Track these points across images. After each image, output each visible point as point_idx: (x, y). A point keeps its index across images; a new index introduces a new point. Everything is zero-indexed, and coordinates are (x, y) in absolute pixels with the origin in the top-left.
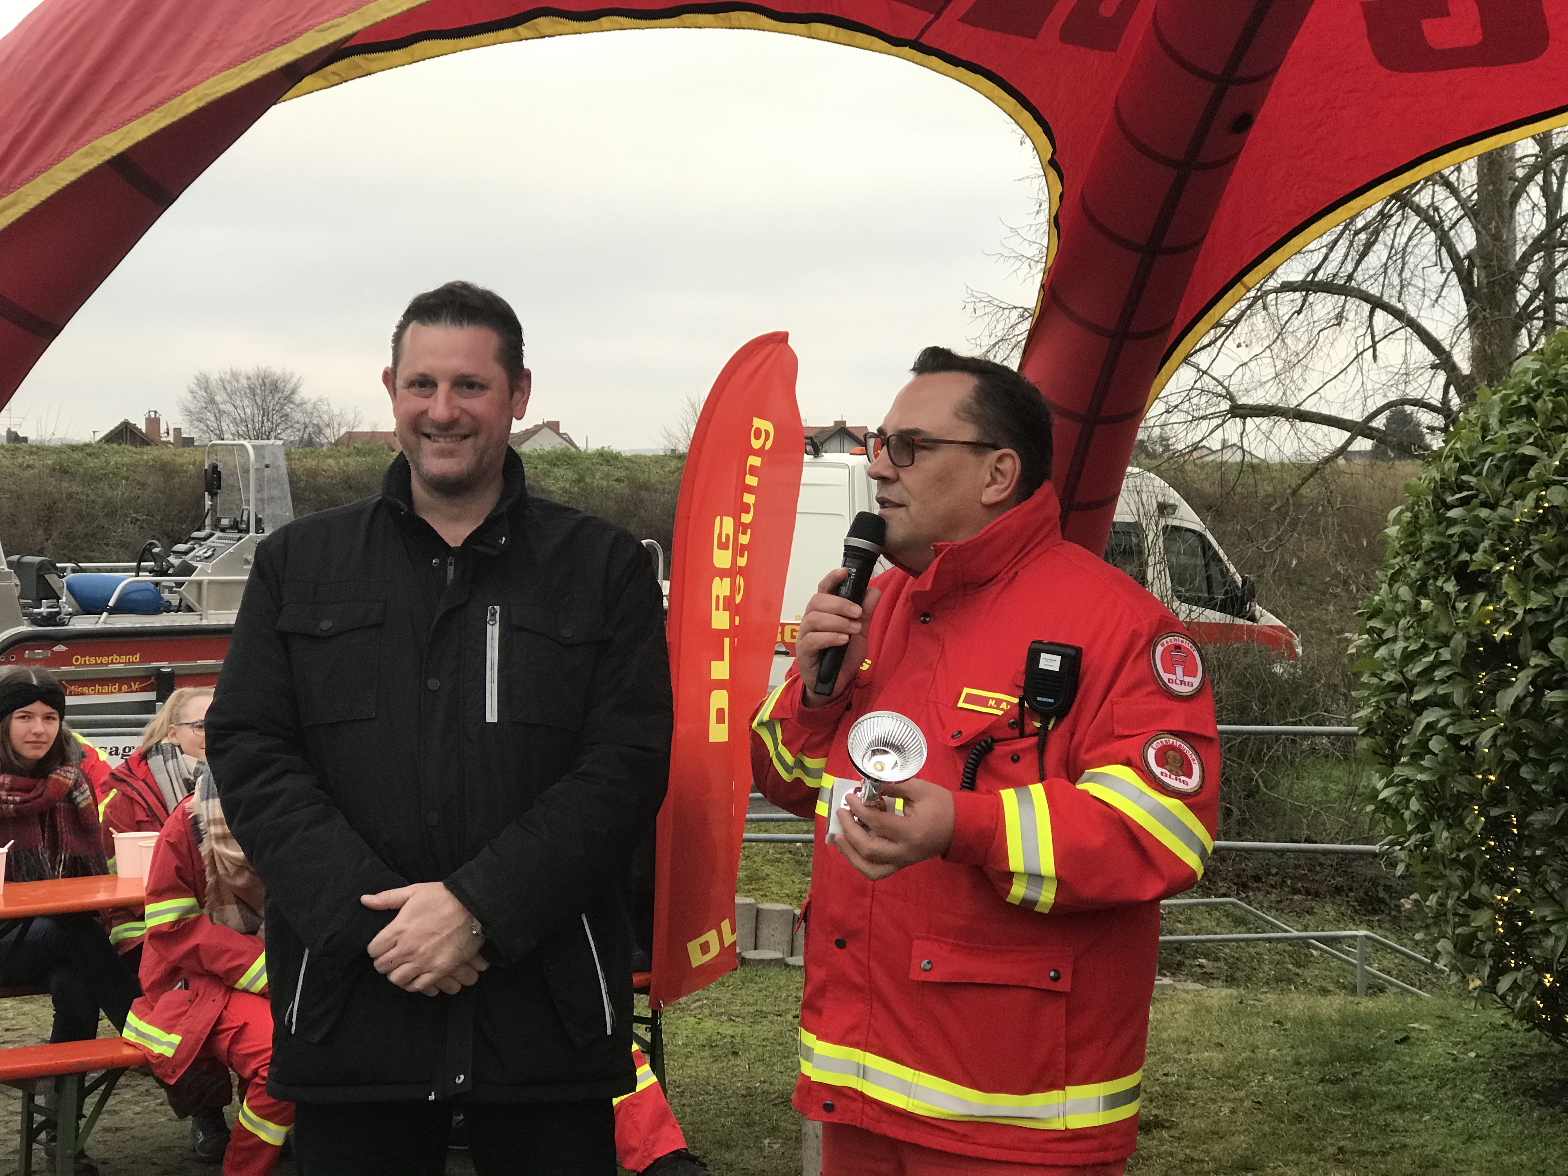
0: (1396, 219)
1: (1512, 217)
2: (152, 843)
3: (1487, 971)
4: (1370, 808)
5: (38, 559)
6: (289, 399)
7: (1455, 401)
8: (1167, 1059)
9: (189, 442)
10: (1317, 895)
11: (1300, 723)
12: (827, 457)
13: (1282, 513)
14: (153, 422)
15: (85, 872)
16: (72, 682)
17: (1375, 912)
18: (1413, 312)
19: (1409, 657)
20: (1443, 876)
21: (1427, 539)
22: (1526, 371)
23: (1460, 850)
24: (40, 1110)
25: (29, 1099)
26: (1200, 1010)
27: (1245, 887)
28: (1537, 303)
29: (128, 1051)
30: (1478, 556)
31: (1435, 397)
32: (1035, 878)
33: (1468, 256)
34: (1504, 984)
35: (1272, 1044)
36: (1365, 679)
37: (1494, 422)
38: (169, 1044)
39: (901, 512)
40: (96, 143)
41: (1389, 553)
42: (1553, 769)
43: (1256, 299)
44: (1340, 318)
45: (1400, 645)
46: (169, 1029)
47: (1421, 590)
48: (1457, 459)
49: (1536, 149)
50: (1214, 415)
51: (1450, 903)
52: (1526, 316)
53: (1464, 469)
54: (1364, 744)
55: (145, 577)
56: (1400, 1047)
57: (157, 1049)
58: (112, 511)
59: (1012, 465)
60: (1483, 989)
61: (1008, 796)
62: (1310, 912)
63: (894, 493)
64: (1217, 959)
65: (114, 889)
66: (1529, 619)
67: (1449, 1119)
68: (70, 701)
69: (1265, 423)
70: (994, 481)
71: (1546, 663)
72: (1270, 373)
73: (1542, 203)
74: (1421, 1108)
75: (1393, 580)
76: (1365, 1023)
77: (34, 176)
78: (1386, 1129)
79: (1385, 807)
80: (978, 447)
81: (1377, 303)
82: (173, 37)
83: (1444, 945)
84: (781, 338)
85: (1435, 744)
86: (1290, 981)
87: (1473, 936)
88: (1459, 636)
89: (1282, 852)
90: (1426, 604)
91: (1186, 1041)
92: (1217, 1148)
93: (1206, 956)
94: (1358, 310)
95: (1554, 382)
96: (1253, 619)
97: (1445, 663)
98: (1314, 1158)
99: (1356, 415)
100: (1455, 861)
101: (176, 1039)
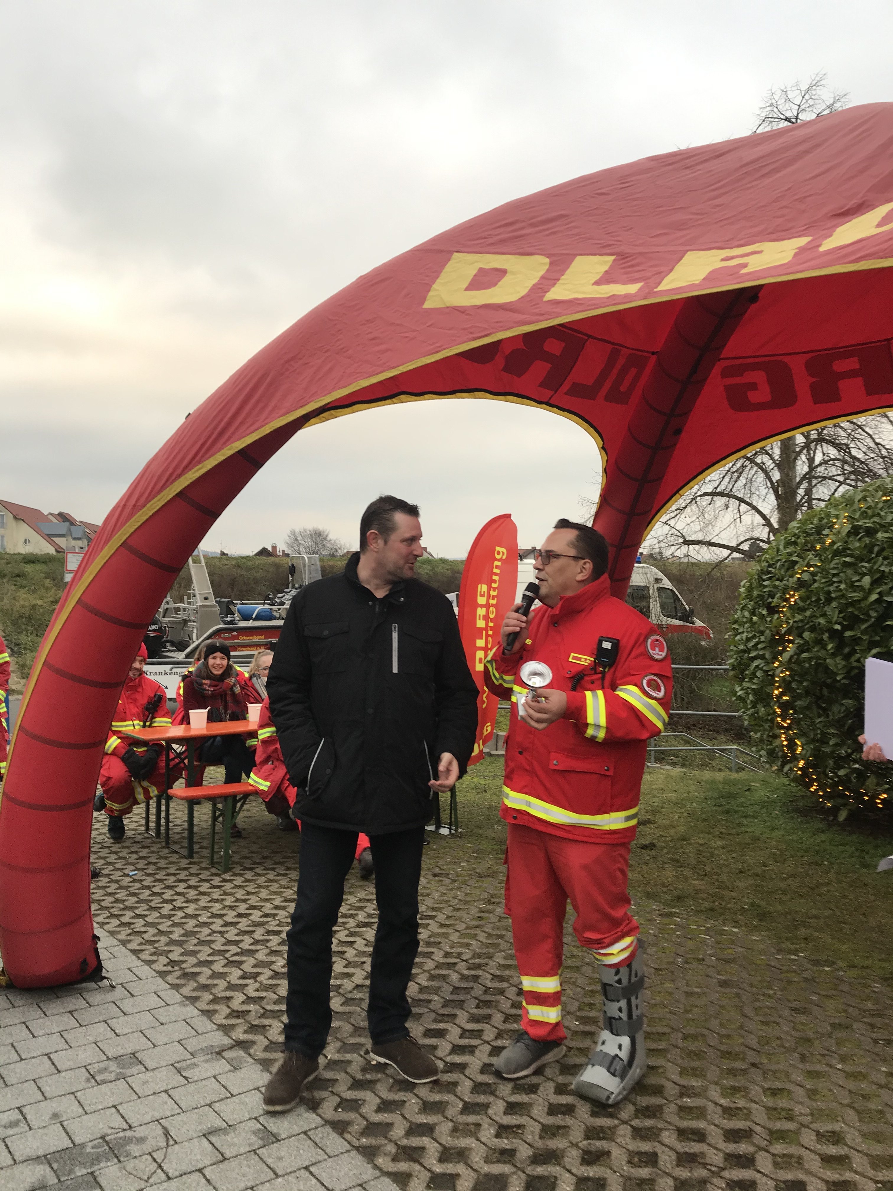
0: (748, 468)
1: (794, 467)
2: (260, 708)
3: (779, 763)
4: (734, 698)
5: (226, 600)
6: (325, 539)
7: (772, 538)
8: (655, 796)
9: (288, 555)
10: (718, 732)
11: (711, 665)
12: (525, 561)
13: (704, 581)
14: (274, 548)
15: (238, 719)
16: (239, 646)
17: (741, 739)
18: (755, 504)
19: (748, 639)
20: (762, 726)
21: (755, 593)
22: (794, 527)
23: (769, 715)
24: (219, 809)
25: (214, 805)
26: (668, 777)
27: (689, 729)
28: (804, 501)
29: (251, 788)
30: (775, 600)
31: (764, 536)
32: (598, 726)
33: (777, 482)
34: (786, 768)
35: (696, 791)
36: (731, 648)
37: (781, 547)
38: (266, 786)
39: (545, 583)
40: (233, 445)
41: (741, 598)
42: (805, 684)
43: (693, 499)
44: (727, 507)
45: (744, 635)
46: (265, 780)
47: (753, 613)
48: (767, 562)
49: (804, 440)
50: (677, 544)
51: (765, 736)
52: (800, 505)
53: (770, 566)
54: (731, 673)
55: (267, 606)
56: (747, 793)
57: (261, 788)
58: (256, 581)
59: (589, 566)
60: (778, 770)
61: (588, 694)
62: (715, 739)
63: (542, 575)
64: (678, 757)
65: (248, 725)
66: (795, 624)
67: (765, 821)
68: (232, 653)
69: (697, 547)
70: (582, 572)
71: (802, 642)
72: (698, 528)
73: (806, 461)
74: (753, 817)
75: (742, 609)
76: (734, 783)
77: (209, 457)
78: (740, 825)
79: (740, 698)
80: (576, 558)
81: (741, 500)
82: (261, 405)
83: (763, 753)
84: (508, 516)
85: (759, 674)
86: (707, 766)
87: (774, 749)
88: (768, 631)
89: (704, 715)
90: (755, 619)
91: (662, 789)
92: (672, 832)
93: (674, 756)
94: (733, 503)
95: (805, 532)
96: (693, 623)
97: (763, 642)
98: (710, 836)
99: (734, 544)
100: (767, 720)
101: (268, 784)
